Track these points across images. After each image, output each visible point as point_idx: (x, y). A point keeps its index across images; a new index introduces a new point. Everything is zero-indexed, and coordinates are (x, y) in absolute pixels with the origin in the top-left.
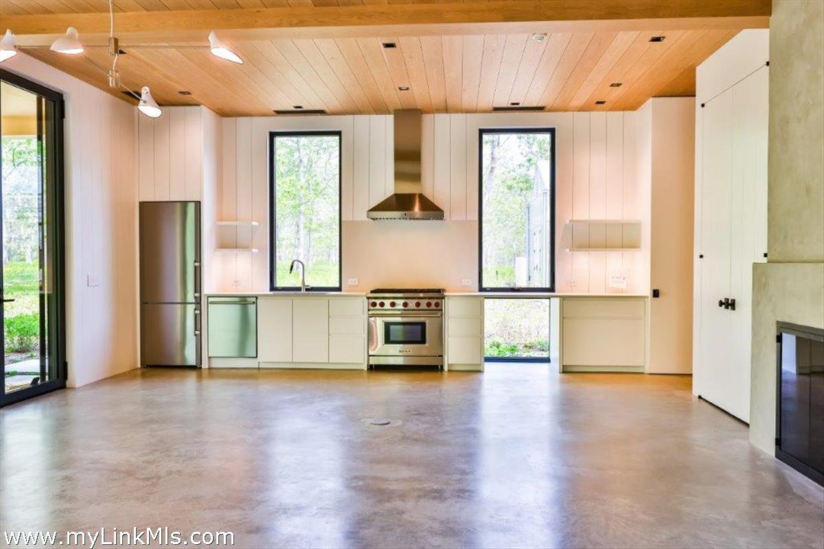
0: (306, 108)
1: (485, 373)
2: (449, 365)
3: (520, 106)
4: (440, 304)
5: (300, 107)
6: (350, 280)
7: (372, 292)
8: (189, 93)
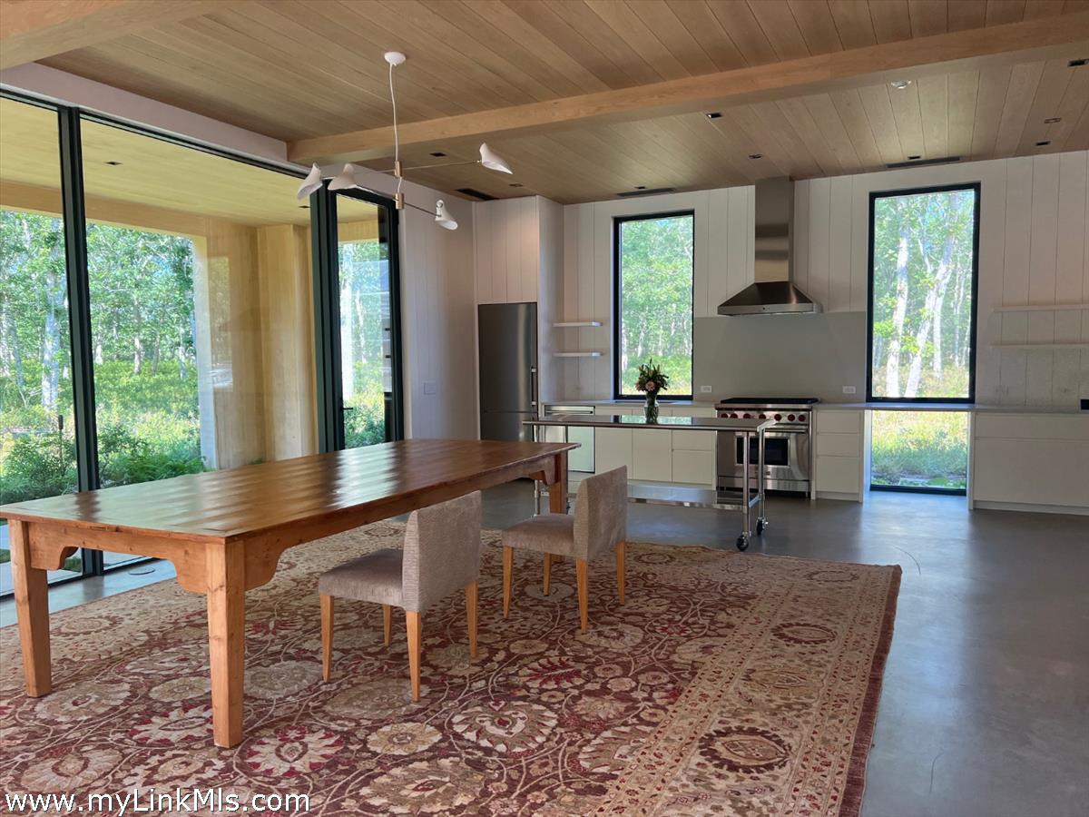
0: (650, 186)
1: (864, 505)
2: (817, 492)
3: (922, 158)
4: (807, 417)
5: (643, 188)
6: (702, 387)
7: (723, 402)
8: (521, 186)
